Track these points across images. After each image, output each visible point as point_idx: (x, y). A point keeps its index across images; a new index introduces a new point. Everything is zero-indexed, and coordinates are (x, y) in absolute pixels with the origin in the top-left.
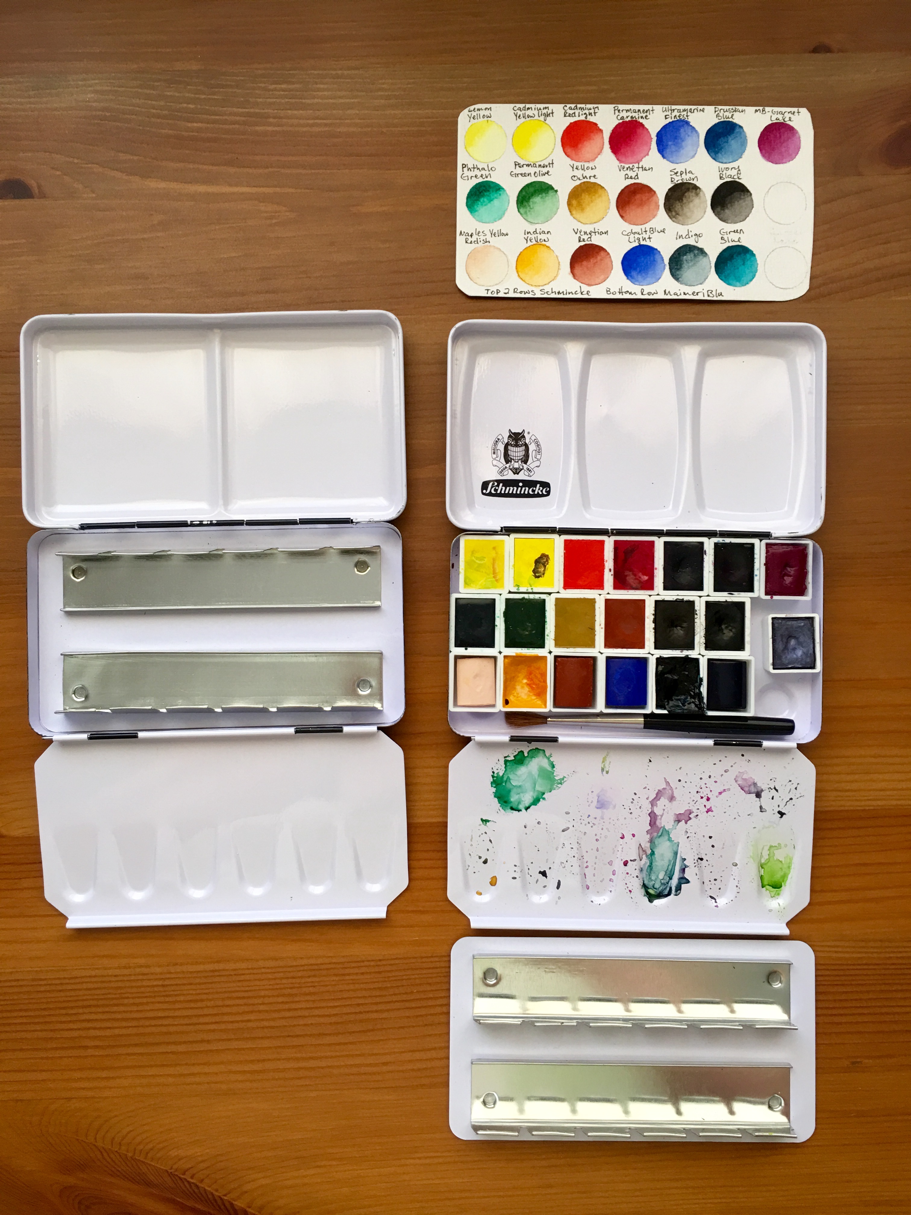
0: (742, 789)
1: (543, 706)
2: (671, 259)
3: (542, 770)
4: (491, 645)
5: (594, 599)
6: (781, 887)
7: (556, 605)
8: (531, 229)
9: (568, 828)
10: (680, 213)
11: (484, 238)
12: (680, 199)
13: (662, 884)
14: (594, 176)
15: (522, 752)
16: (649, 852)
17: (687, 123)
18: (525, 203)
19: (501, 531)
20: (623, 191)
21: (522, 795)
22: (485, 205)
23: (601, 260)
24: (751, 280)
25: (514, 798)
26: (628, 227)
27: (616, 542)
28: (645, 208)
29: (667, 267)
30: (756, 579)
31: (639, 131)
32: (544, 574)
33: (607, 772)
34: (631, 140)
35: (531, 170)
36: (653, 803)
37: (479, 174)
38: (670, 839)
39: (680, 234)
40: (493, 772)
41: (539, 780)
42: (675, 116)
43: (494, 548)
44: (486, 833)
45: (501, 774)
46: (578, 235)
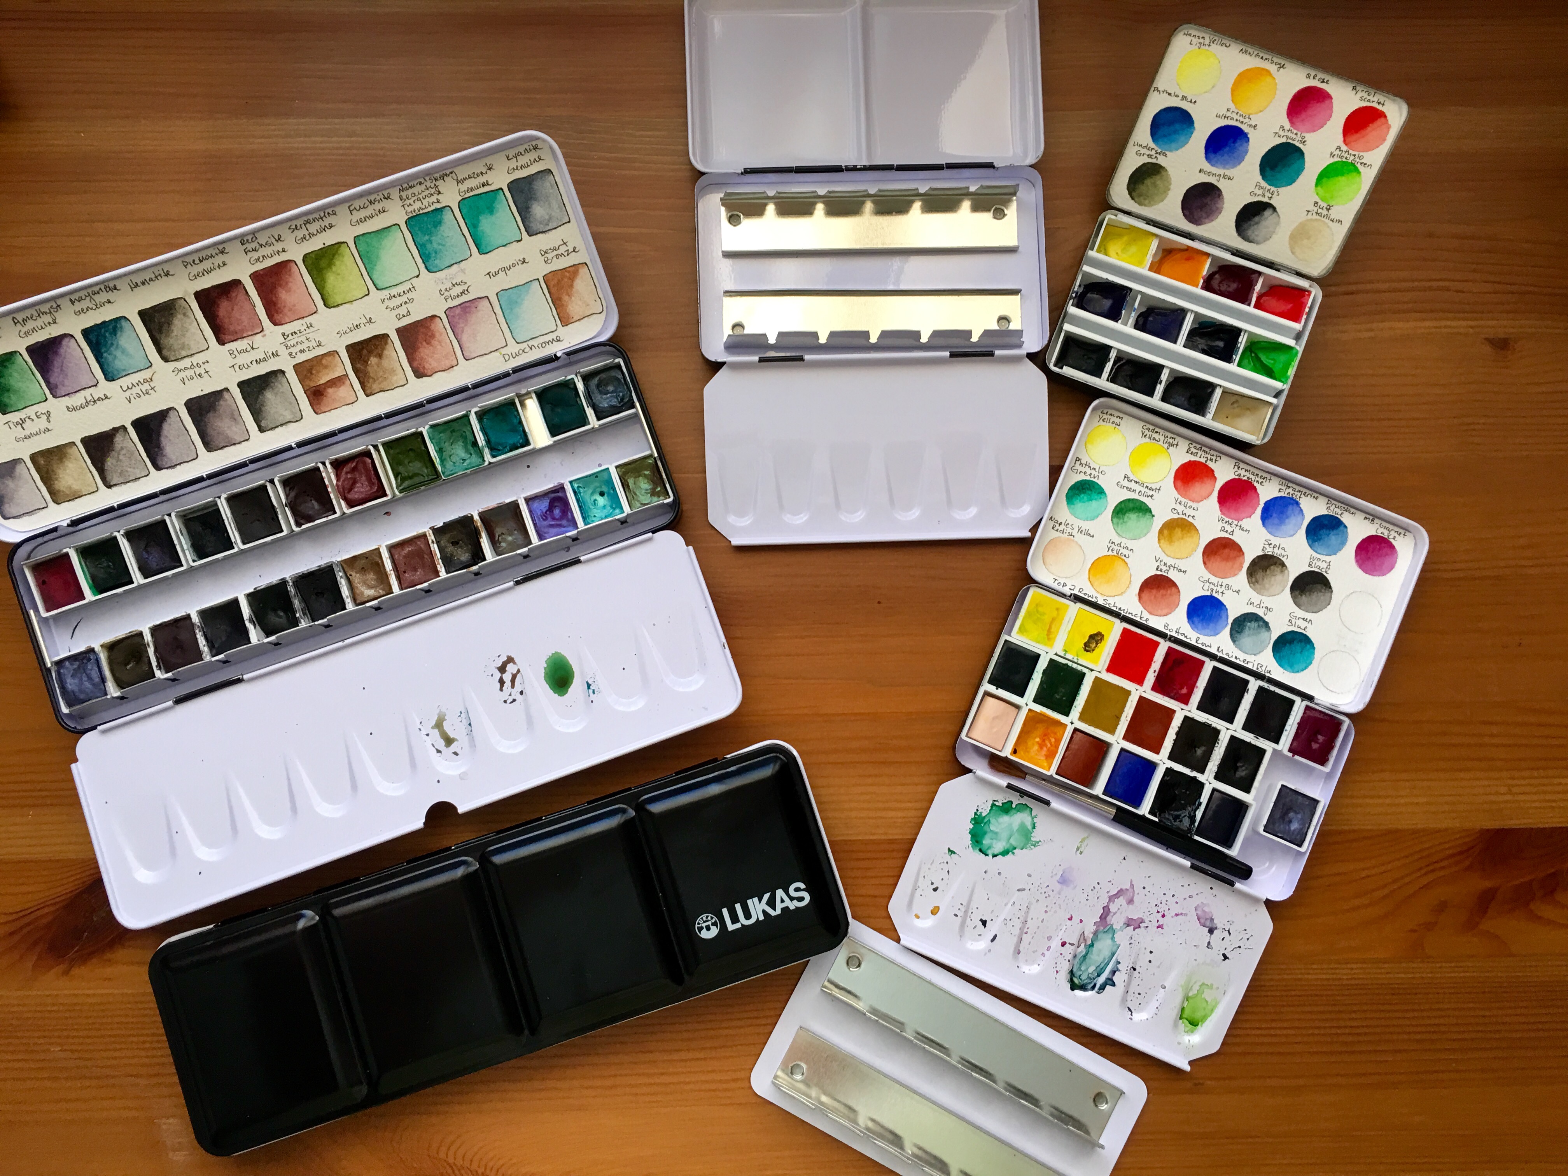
0: (1199, 919)
1: (1047, 768)
2: (1235, 620)
3: (1022, 826)
4: (1021, 694)
5: (1130, 691)
6: (1197, 1025)
7: (1093, 682)
8: (1117, 540)
9: (1024, 890)
10: (1260, 582)
11: (1071, 531)
12: (1265, 569)
13: (1088, 977)
14: (1193, 517)
15: (1011, 802)
16: (1089, 942)
17: (1297, 504)
18: (1120, 515)
19: (1070, 596)
20: (1214, 540)
21: (994, 841)
22: (1084, 502)
23: (1170, 595)
24: (1303, 670)
25: (986, 841)
26: (1207, 575)
27: (1170, 648)
28: (1230, 564)
29: (1229, 626)
30: (1285, 733)
31: (1251, 493)
32: (1093, 650)
33: (1081, 853)
34: (1240, 498)
35: (1138, 488)
36: (1112, 898)
37: (1089, 471)
38: (1113, 938)
39: (1252, 601)
40: (977, 810)
41: (1016, 834)
42: (1289, 493)
43: (1057, 609)
44: (947, 863)
45: (984, 815)
46: (1158, 563)
